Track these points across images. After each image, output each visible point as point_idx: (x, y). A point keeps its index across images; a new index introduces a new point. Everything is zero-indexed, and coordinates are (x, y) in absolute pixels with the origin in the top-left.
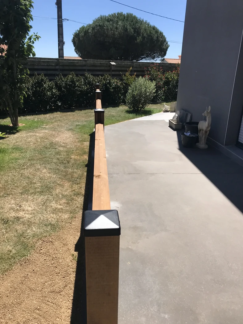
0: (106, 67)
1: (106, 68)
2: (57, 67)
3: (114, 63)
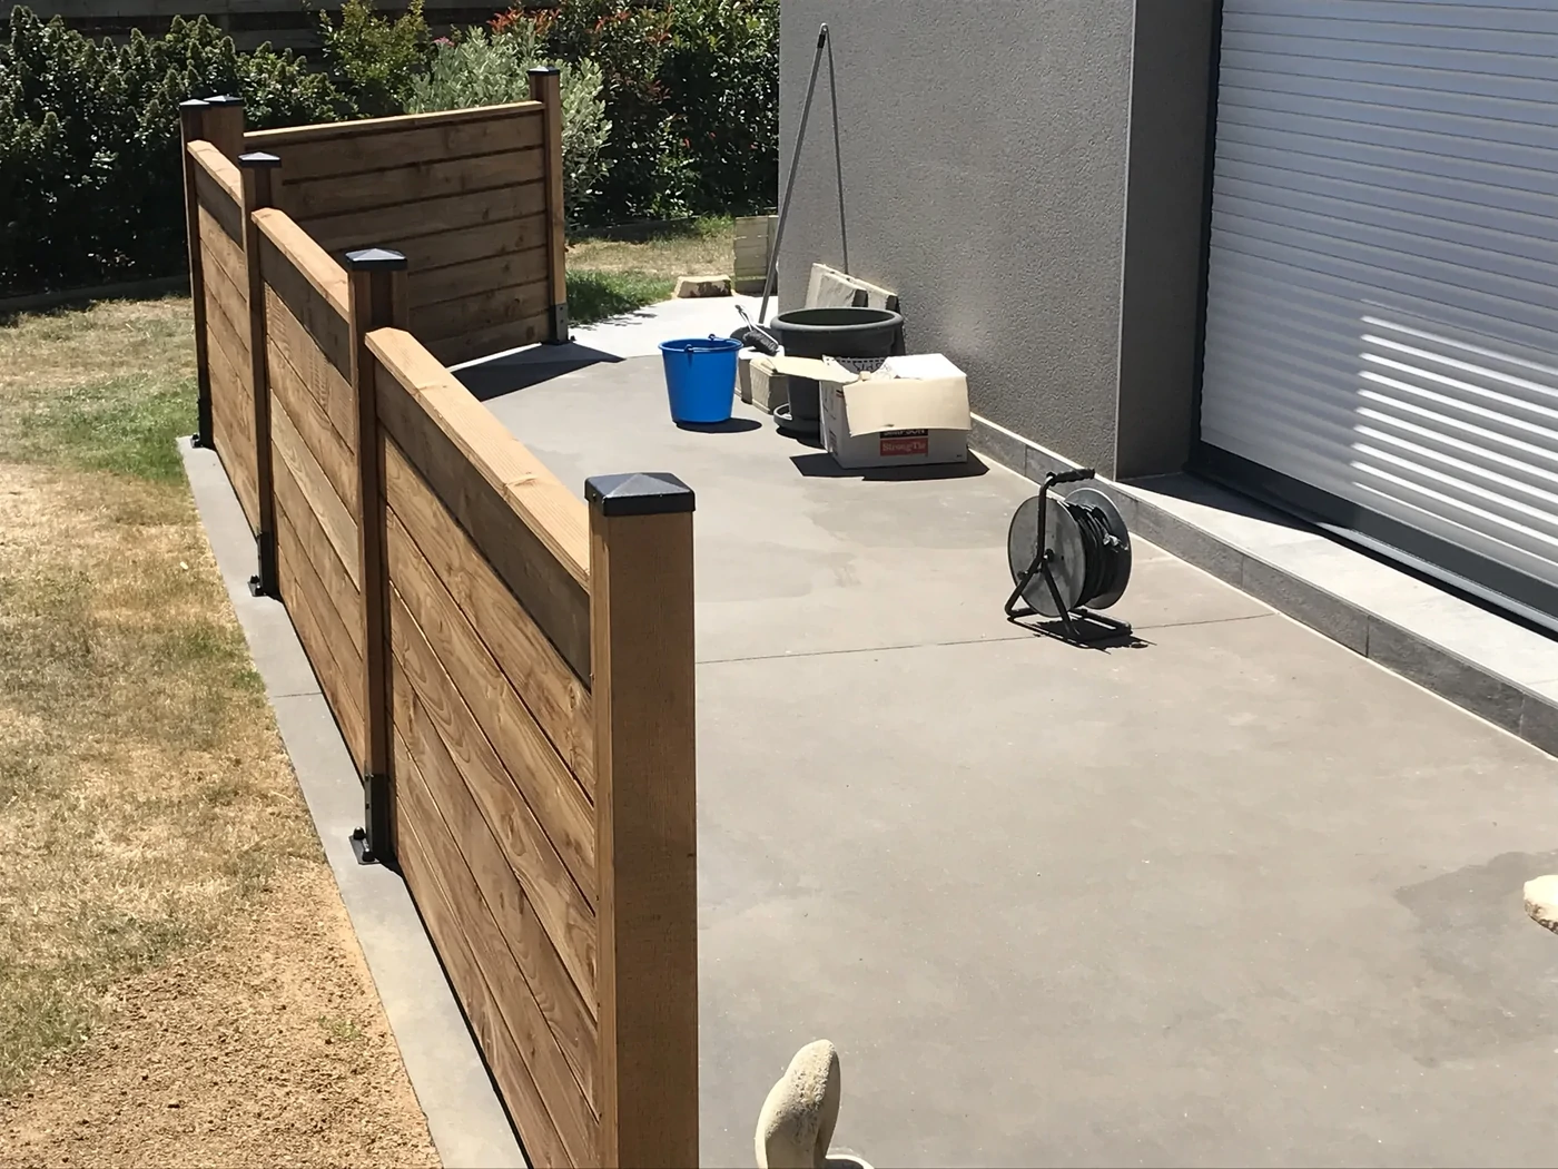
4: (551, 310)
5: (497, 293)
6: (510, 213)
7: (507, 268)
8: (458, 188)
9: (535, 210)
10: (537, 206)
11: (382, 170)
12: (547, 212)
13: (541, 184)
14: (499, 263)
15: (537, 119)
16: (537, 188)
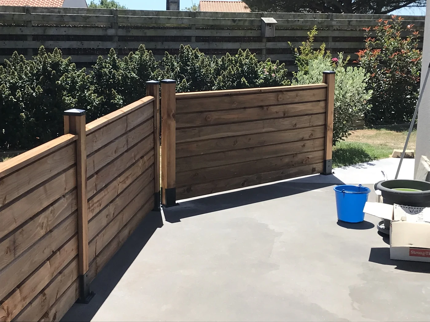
0: (249, 29)
1: (249, 34)
2: (111, 32)
3: (272, 19)
4: (325, 161)
5: (298, 155)
6: (308, 125)
7: (304, 146)
8: (282, 115)
9: (320, 124)
10: (321, 122)
11: (245, 108)
12: (325, 125)
13: (324, 115)
14: (300, 144)
15: (324, 90)
16: (322, 117)
